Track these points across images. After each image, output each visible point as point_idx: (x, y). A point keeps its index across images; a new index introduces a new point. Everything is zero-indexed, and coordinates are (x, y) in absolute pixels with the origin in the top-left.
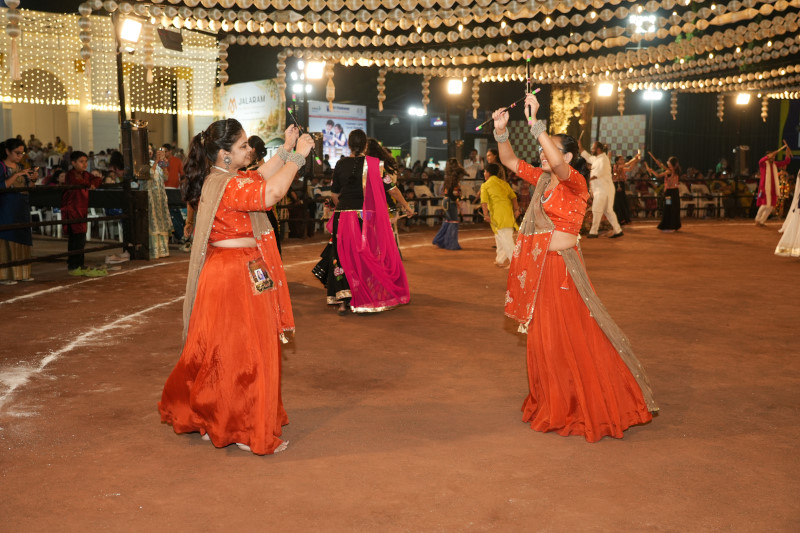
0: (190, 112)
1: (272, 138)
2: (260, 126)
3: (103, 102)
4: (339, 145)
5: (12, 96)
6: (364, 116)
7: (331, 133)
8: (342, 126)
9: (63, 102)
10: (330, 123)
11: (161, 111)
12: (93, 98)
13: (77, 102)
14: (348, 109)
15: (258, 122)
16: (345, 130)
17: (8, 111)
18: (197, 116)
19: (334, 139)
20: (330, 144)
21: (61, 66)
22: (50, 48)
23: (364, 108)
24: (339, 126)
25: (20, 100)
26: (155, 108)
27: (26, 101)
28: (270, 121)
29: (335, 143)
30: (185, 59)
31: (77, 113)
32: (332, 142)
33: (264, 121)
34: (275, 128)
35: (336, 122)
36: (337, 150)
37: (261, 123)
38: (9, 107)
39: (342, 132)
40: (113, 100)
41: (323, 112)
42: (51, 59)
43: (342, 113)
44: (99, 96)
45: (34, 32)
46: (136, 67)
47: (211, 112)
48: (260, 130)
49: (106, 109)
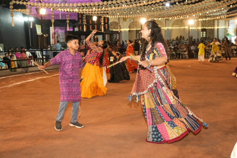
0: (218, 28)
5: (172, 27)
9: (184, 28)
11: (209, 28)
12: (191, 26)
15: (234, 29)
17: (170, 31)
18: (220, 28)
25: (174, 28)
26: (208, 27)
47: (224, 27)
48: (235, 31)
49: (194, 28)
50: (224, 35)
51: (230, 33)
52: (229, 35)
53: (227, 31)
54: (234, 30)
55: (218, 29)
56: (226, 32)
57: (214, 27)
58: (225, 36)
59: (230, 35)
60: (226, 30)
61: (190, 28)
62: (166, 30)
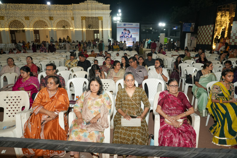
3: (78, 28)
4: (128, 37)
5: (56, 28)
6: (139, 26)
7: (125, 33)
8: (130, 30)
9: (69, 29)
10: (125, 30)
13: (72, 28)
14: (132, 24)
16: (131, 32)
17: (55, 31)
19: (126, 35)
20: (125, 37)
21: (67, 19)
22: (64, 14)
23: (139, 24)
24: (128, 31)
27: (59, 29)
29: (127, 36)
31: (72, 31)
32: (126, 36)
35: (127, 29)
36: (127, 39)
38: (56, 30)
39: (130, 33)
40: (80, 27)
41: (122, 26)
42: (64, 17)
43: (130, 26)
44: (76, 26)
45: (60, 10)
46: (86, 17)
49: (78, 29)
61: (75, 29)
62: (51, 30)
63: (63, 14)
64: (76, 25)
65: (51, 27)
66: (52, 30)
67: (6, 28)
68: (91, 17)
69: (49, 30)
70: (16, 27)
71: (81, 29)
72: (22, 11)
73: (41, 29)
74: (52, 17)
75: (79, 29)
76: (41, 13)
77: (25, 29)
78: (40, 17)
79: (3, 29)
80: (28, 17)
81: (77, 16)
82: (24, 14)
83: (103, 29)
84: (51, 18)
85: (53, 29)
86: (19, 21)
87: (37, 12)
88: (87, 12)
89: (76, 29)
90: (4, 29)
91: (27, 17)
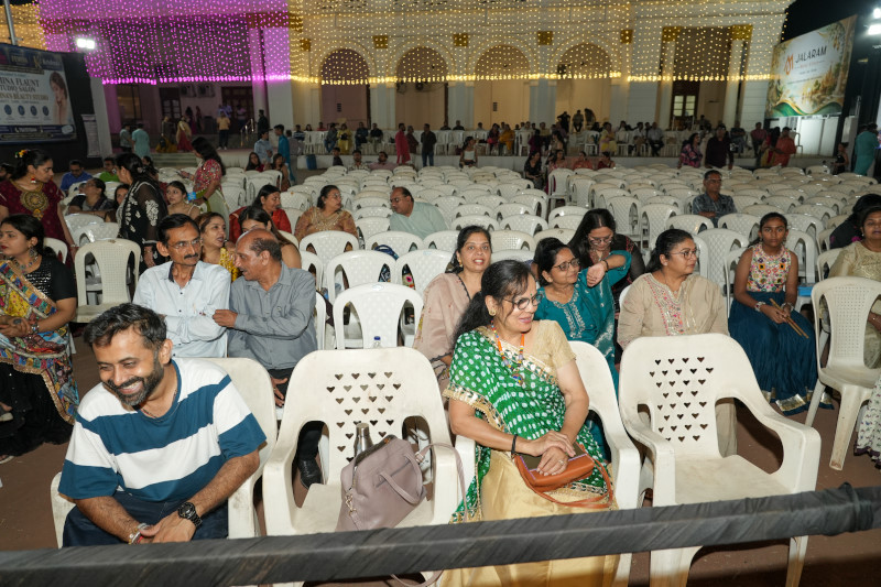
0: (742, 78)
1: (825, 102)
2: (814, 88)
3: (643, 73)
5: (558, 73)
9: (606, 76)
11: (707, 78)
12: (632, 69)
13: (619, 74)
15: (813, 82)
17: (552, 87)
18: (750, 81)
21: (606, 38)
22: (596, 21)
25: (564, 76)
26: (700, 75)
27: (570, 77)
28: (827, 81)
30: (743, 14)
31: (618, 86)
33: (820, 81)
34: (832, 89)
37: (817, 83)
38: (556, 84)
40: (653, 71)
42: (595, 33)
44: (640, 66)
46: (683, 30)
47: (766, 77)
48: (814, 93)
49: (645, 79)
50: (763, 109)
51: (790, 103)
52: (785, 108)
53: (779, 93)
54: (810, 88)
55: (741, 84)
56: (775, 98)
57: (726, 75)
58: (767, 113)
59: (789, 112)
60: (773, 90)
61: (629, 79)
62: (537, 83)
63: (592, 21)
64: (640, 61)
65: (541, 72)
66: (542, 81)
67: (389, 76)
68: (705, 28)
69: (532, 83)
70: (420, 74)
71: (655, 78)
72: (449, 13)
73: (505, 78)
74: (551, 32)
75: (650, 78)
76: (515, 18)
77: (448, 78)
78: (507, 35)
79: (379, 81)
80: (467, 34)
81: (648, 25)
82: (453, 25)
83: (747, 78)
84: (545, 38)
85: (547, 76)
86: (435, 52)
87: (498, 18)
88: (691, 10)
89: (636, 78)
90: (383, 80)
91: (463, 34)
